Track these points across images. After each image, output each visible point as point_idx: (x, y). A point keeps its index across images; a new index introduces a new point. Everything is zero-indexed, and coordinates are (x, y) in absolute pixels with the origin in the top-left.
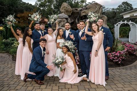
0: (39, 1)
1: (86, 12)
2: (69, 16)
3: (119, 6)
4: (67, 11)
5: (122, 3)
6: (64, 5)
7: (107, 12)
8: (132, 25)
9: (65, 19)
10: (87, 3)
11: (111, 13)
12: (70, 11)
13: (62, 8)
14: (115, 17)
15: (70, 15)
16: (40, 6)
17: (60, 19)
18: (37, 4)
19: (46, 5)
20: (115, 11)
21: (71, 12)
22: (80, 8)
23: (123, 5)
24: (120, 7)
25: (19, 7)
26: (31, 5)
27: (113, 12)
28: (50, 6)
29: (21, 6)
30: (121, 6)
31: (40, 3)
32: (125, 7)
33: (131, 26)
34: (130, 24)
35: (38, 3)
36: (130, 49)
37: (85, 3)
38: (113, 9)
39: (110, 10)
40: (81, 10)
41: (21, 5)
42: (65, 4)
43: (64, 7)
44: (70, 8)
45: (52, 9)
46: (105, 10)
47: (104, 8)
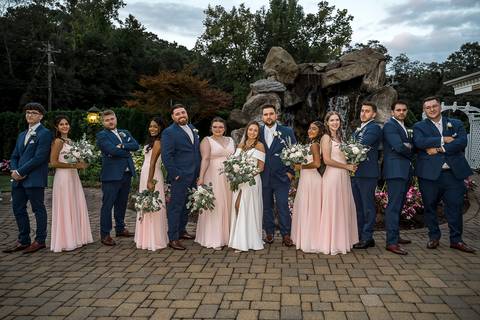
0: (206, 38)
1: (339, 76)
2: (289, 87)
3: (452, 57)
4: (282, 72)
5: (462, 48)
6: (275, 54)
7: (415, 75)
8: (476, 116)
9: (274, 96)
10: (352, 44)
11: (426, 76)
12: (292, 72)
13: (270, 62)
14: (438, 89)
15: (292, 82)
16: (209, 54)
17: (262, 95)
18: (202, 47)
19: (228, 51)
20: (439, 70)
21: (296, 75)
22: (320, 64)
23: (464, 53)
24: (454, 60)
25: (147, 56)
26: (183, 48)
27: (433, 73)
28: (238, 53)
29: (154, 53)
30: (460, 57)
31: (209, 43)
32: (470, 59)
33: (471, 117)
34: (468, 114)
35: (204, 44)
37: (347, 46)
38: (433, 65)
39: (425, 68)
40: (324, 70)
41: (155, 50)
42: (278, 52)
43: (275, 59)
44: (291, 63)
45: (245, 62)
46: (407, 68)
47: (406, 61)
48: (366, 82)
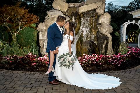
3: (131, 3)
7: (116, 11)
11: (120, 11)
15: (66, 11)
20: (126, 9)
21: (67, 8)
23: (135, 2)
24: (131, 5)
27: (123, 10)
30: (134, 3)
32: (138, 5)
34: (139, 25)
36: (134, 52)
38: (123, 7)
39: (120, 8)
46: (112, 8)
47: (112, 5)
48: (97, 11)
